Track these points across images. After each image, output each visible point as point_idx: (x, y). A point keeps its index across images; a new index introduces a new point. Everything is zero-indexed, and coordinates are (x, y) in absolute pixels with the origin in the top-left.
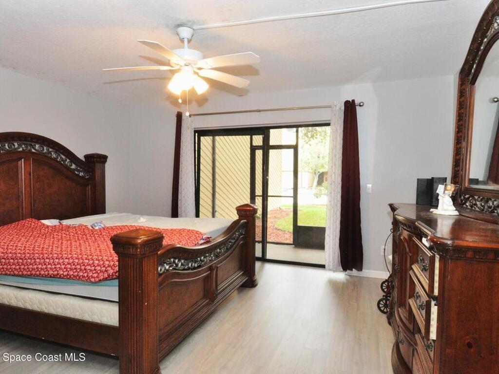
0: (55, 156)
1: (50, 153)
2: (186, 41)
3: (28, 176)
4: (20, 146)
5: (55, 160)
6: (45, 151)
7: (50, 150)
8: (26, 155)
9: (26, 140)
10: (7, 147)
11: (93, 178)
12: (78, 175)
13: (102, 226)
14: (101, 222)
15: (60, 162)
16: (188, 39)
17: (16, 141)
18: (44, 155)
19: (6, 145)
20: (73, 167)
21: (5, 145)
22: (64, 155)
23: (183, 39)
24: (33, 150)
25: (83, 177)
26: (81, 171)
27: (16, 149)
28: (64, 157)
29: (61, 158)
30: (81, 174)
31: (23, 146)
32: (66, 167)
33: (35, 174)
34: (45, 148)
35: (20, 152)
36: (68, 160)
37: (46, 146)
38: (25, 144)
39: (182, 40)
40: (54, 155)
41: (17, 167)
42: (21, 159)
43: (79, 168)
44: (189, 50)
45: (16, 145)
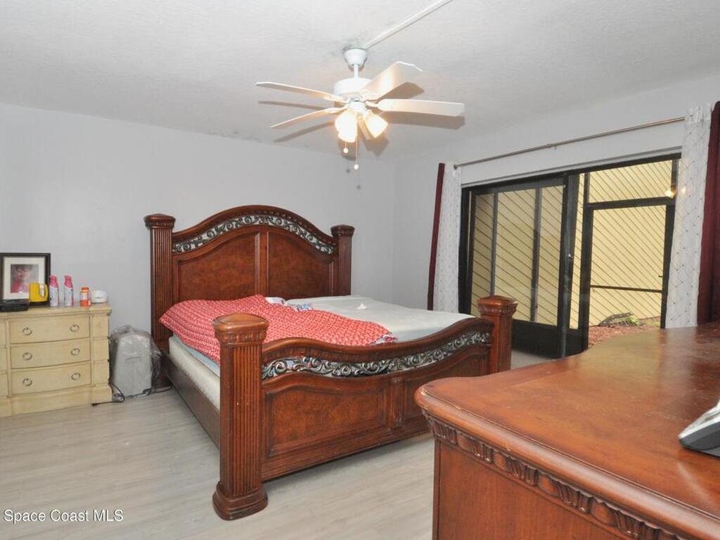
0: (294, 230)
1: (288, 226)
2: (356, 68)
3: (264, 251)
4: (257, 219)
5: (293, 233)
6: (283, 224)
7: (289, 222)
8: (263, 228)
9: (262, 213)
10: (244, 221)
11: (336, 253)
12: (319, 250)
13: (310, 309)
14: (309, 305)
15: (298, 236)
16: (359, 65)
17: (252, 214)
18: (281, 229)
19: (244, 218)
20: (314, 240)
21: (242, 220)
22: (304, 228)
23: (353, 65)
24: (270, 224)
25: (326, 253)
26: (323, 246)
27: (252, 223)
28: (303, 230)
29: (300, 231)
30: (323, 249)
31: (260, 219)
32: (305, 241)
33: (272, 248)
34: (283, 221)
35: (258, 225)
36: (308, 234)
37: (283, 218)
38: (261, 217)
39: (351, 68)
40: (292, 228)
41: (253, 240)
42: (257, 232)
43: (320, 242)
44: (361, 79)
45: (253, 218)
